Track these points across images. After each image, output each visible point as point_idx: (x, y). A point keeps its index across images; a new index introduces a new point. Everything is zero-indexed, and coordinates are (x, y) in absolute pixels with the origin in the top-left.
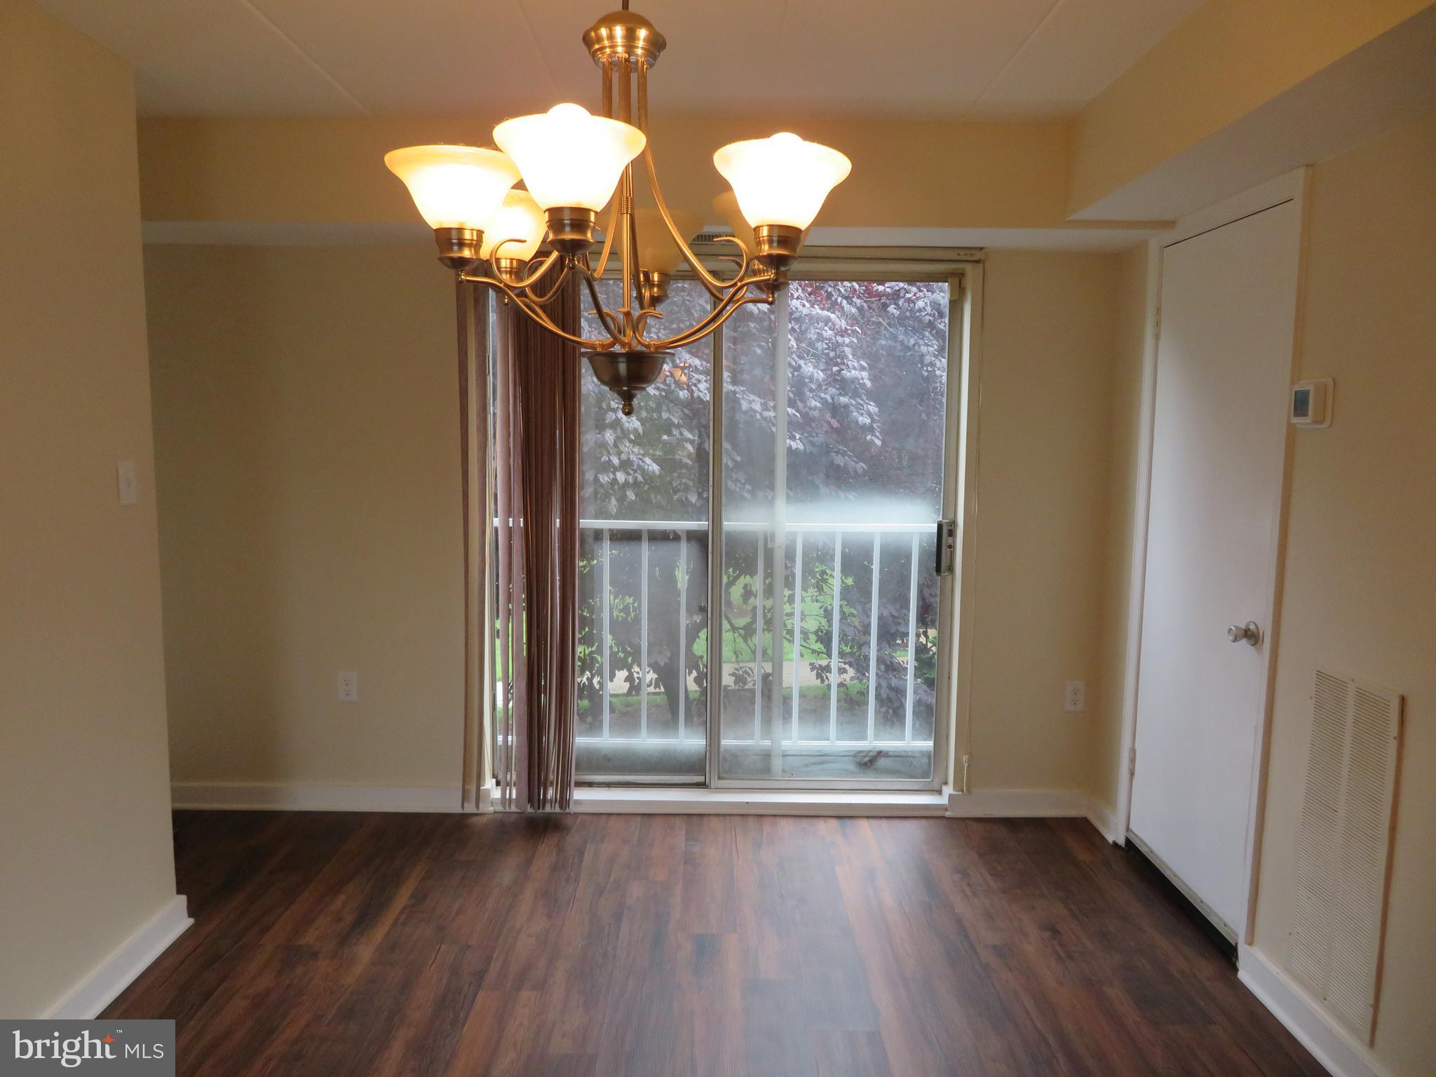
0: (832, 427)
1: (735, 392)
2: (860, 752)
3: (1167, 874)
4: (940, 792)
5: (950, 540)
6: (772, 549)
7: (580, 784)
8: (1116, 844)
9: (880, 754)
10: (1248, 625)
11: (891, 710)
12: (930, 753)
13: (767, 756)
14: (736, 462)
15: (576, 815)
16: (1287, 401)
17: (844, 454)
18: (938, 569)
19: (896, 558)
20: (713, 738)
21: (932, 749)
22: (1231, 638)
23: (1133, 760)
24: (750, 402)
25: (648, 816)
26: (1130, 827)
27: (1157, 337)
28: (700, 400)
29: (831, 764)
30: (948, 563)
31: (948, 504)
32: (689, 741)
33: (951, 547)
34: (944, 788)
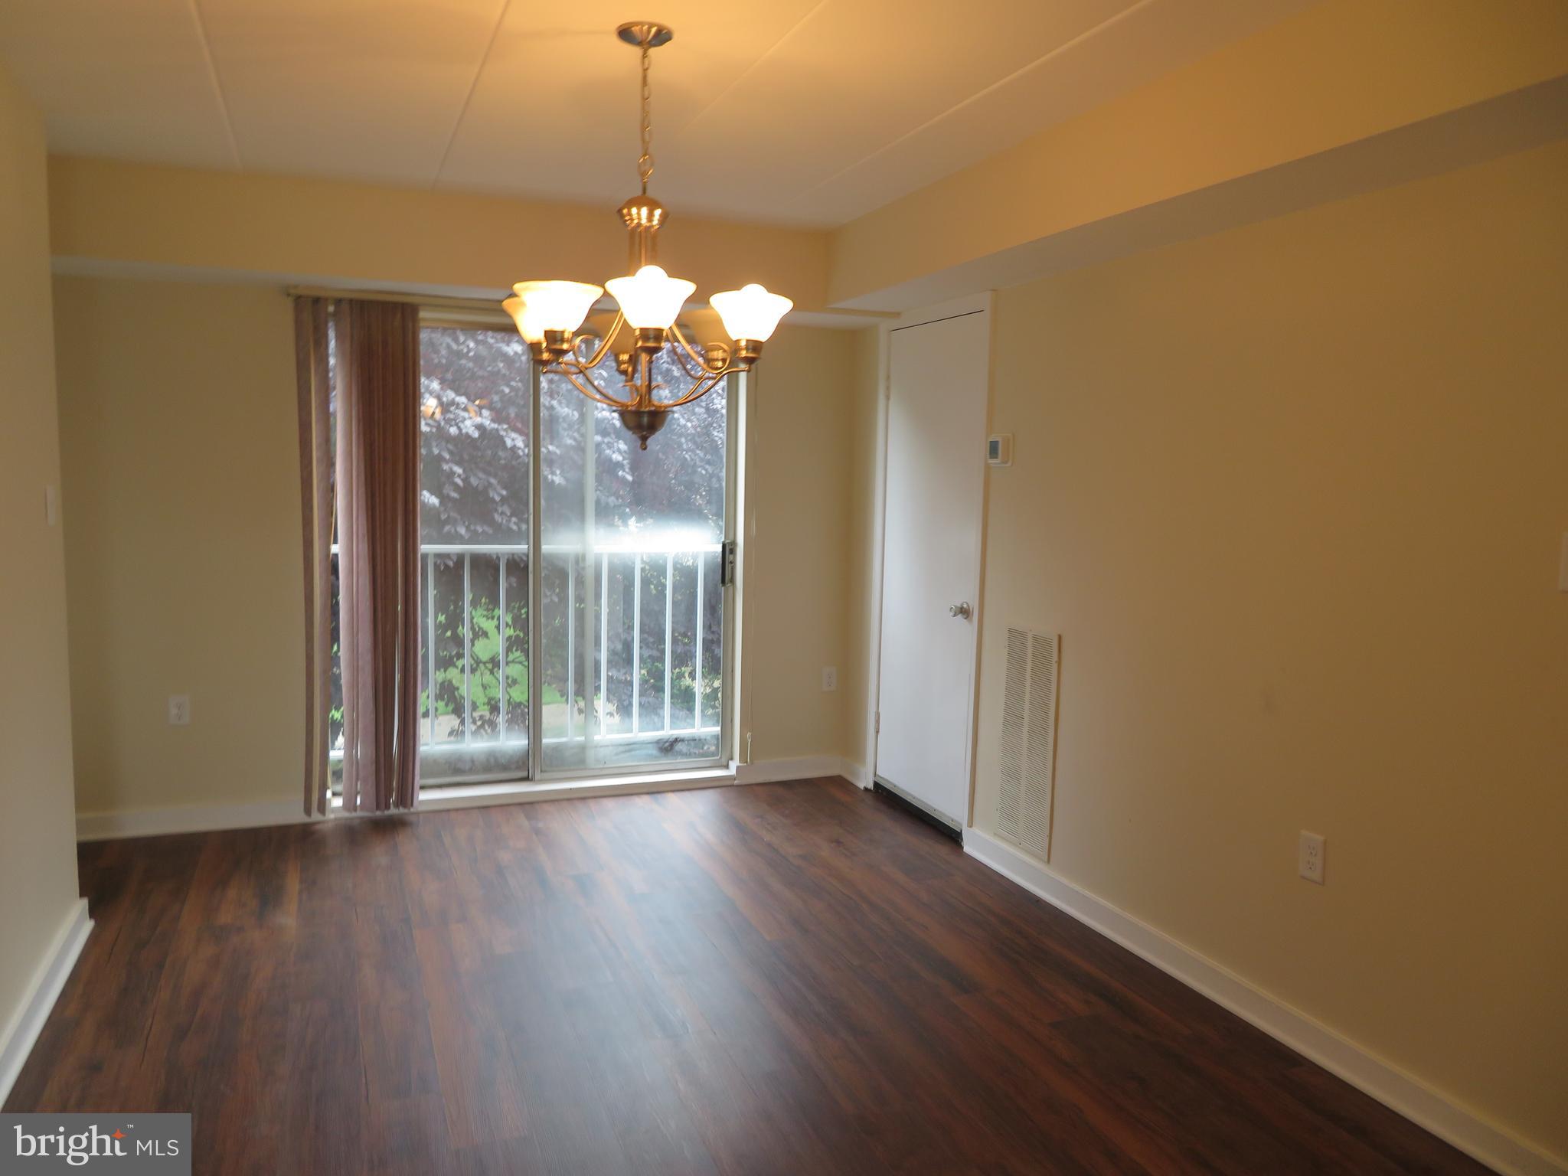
1: (497, 430)
2: (660, 740)
3: (908, 799)
4: (727, 767)
5: (731, 557)
6: (583, 568)
7: (422, 788)
8: (866, 789)
9: (676, 740)
10: (962, 604)
12: (718, 735)
13: (583, 748)
15: (418, 814)
16: (983, 449)
18: (723, 582)
19: (686, 576)
20: (536, 736)
21: (720, 732)
22: (952, 614)
23: (878, 721)
24: (513, 440)
25: (485, 808)
26: (877, 773)
27: (888, 398)
28: (468, 436)
29: (638, 752)
30: (730, 576)
31: (731, 528)
32: (513, 742)
33: (733, 563)
34: (730, 762)
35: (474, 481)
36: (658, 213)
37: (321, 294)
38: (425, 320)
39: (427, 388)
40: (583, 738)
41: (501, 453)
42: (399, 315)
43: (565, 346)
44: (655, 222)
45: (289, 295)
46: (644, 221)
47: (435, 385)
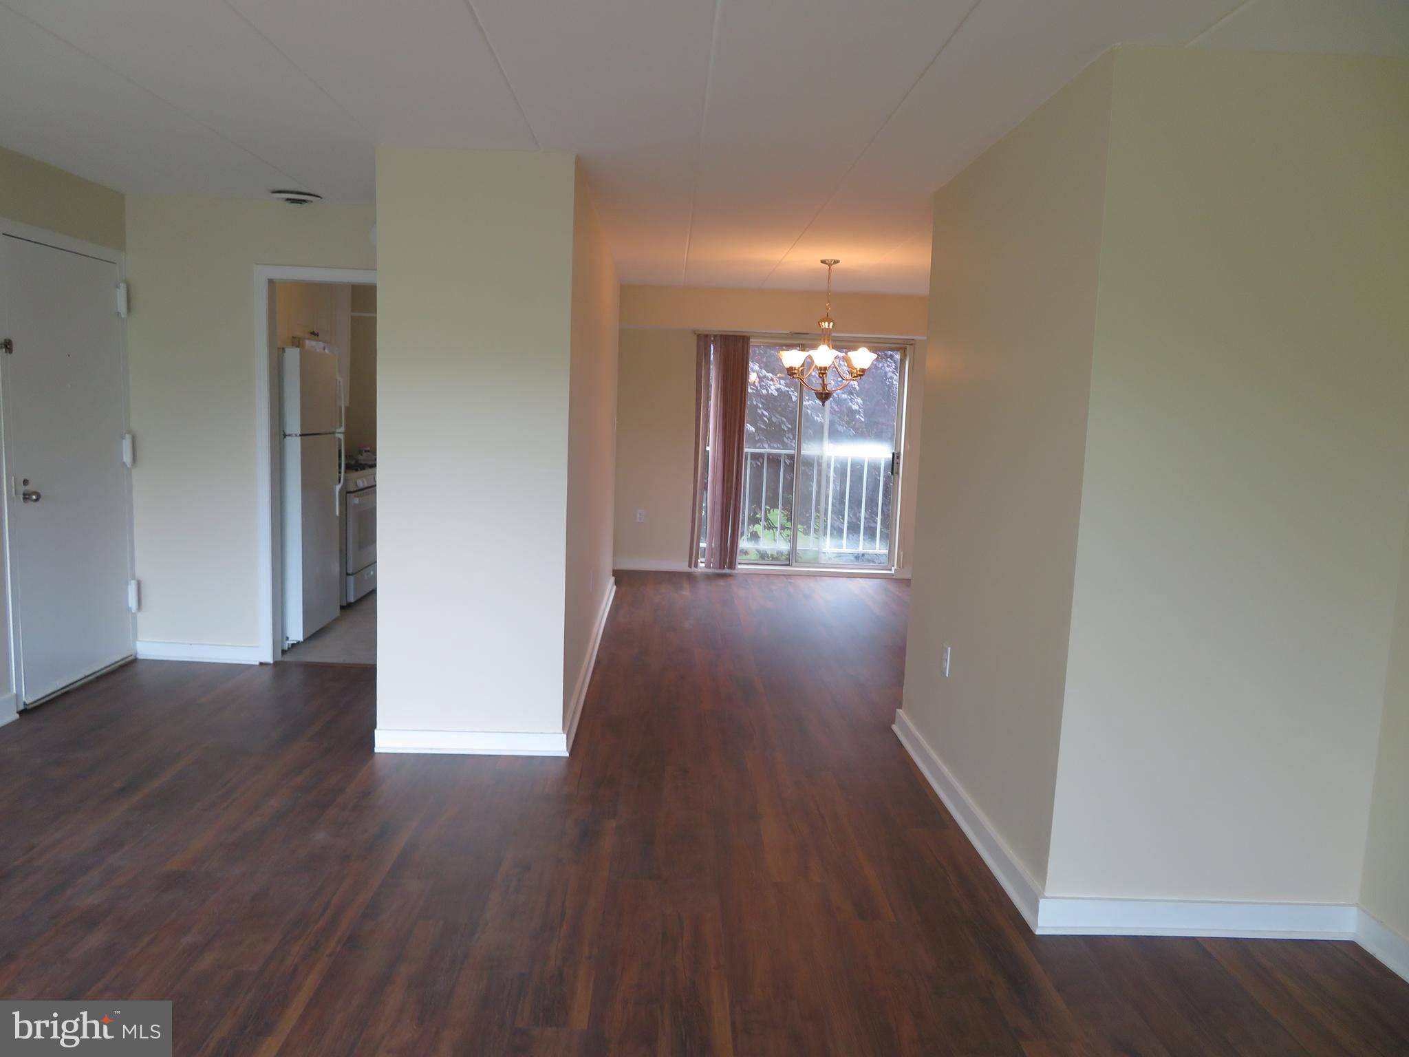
0: (835, 410)
1: (788, 391)
2: (857, 553)
4: (891, 570)
5: (898, 460)
6: (822, 462)
7: (740, 564)
9: (865, 555)
11: (870, 533)
13: (815, 553)
14: (789, 428)
15: (738, 573)
17: (843, 426)
18: (892, 473)
19: (874, 468)
20: (793, 541)
21: (887, 553)
25: (768, 575)
28: (772, 395)
29: (845, 558)
30: (897, 470)
31: (897, 445)
32: (784, 546)
33: (898, 464)
34: (892, 568)
35: (774, 419)
36: (831, 324)
37: (707, 333)
38: (752, 342)
39: (752, 370)
40: (817, 549)
41: (790, 404)
42: (741, 342)
43: (796, 372)
44: (831, 327)
45: (695, 334)
46: (827, 327)
47: (756, 367)
